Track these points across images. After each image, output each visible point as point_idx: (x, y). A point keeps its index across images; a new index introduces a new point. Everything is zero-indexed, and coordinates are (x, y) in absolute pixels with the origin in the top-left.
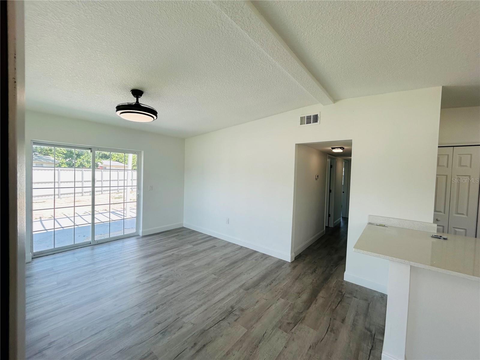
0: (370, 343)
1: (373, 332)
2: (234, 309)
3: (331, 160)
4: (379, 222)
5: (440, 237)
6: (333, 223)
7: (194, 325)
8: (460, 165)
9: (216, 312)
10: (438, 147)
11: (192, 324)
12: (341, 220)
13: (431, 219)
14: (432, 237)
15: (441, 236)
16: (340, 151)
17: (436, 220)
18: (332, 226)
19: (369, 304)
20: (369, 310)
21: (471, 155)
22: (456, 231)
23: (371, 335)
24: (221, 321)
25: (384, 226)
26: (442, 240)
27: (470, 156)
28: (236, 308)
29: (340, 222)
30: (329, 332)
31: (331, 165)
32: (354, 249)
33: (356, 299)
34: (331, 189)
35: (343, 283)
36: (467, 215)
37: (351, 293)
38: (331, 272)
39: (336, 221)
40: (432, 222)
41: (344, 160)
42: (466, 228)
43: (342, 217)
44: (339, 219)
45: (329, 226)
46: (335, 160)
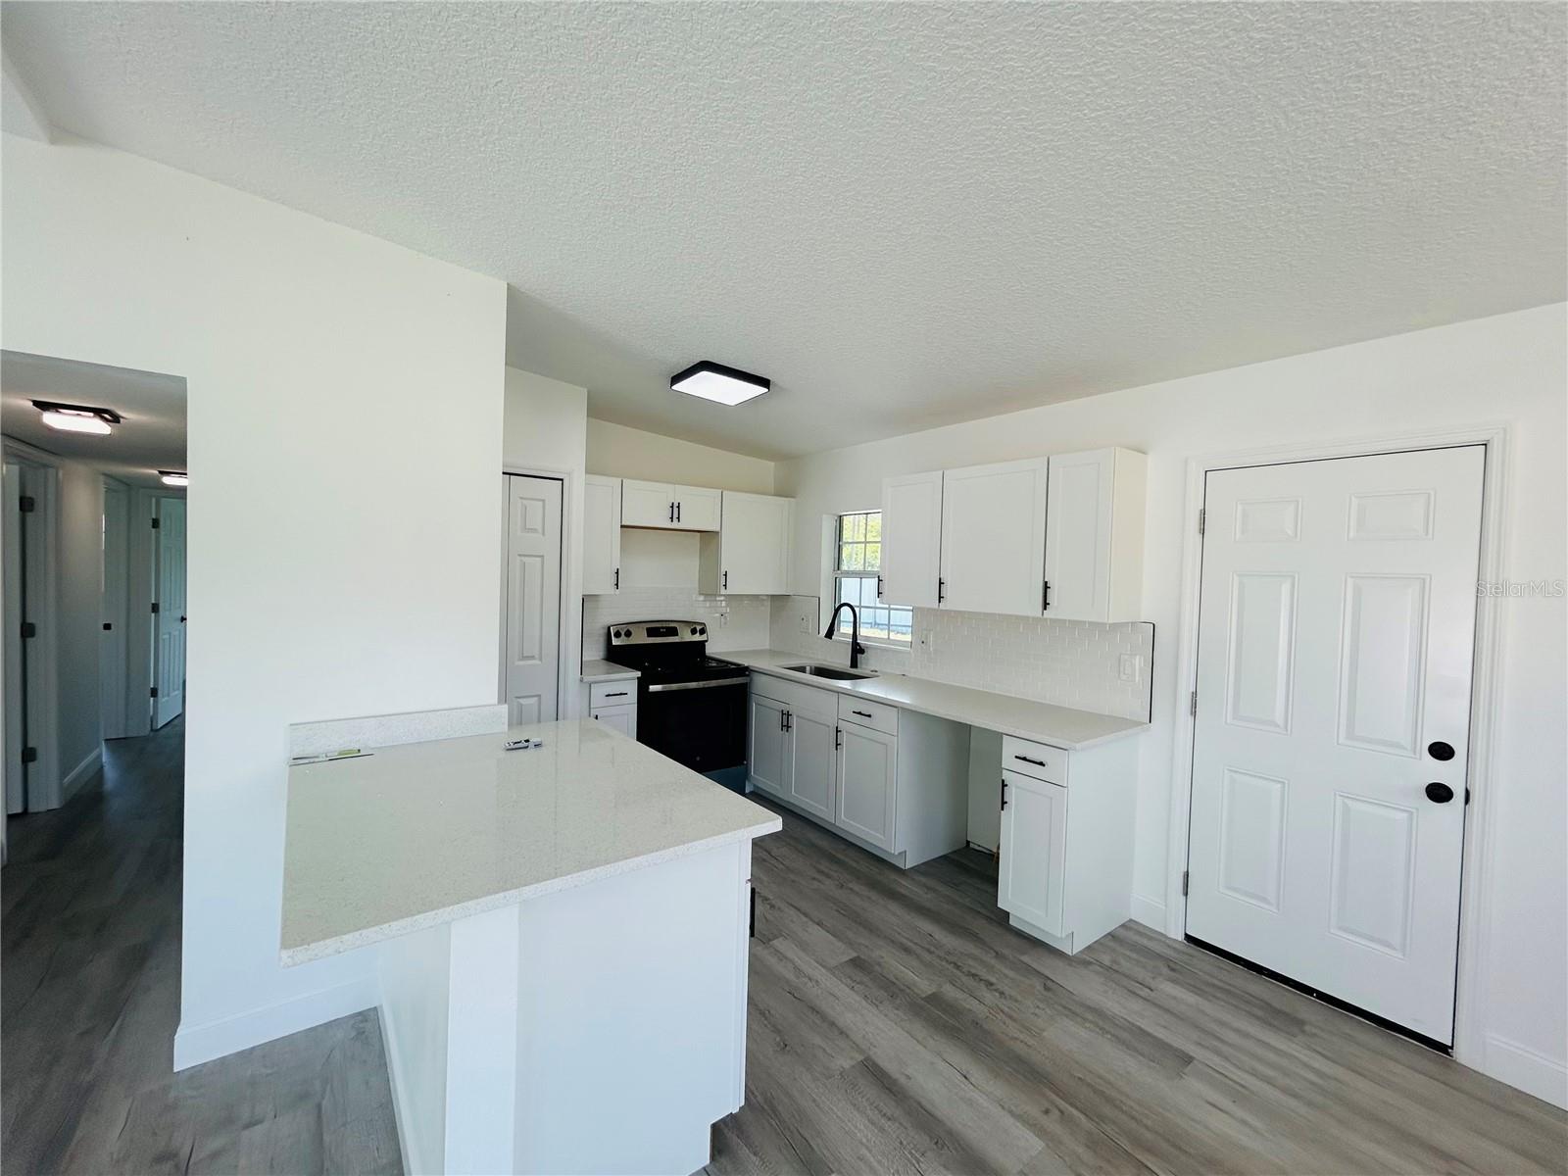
3: (21, 469)
4: (337, 743)
5: (526, 744)
6: (61, 784)
8: (526, 529)
12: (104, 759)
13: (489, 692)
14: (508, 750)
15: (527, 741)
16: (98, 427)
18: (48, 798)
19: (319, 1107)
20: (327, 1138)
21: (543, 501)
22: (522, 705)
25: (357, 754)
26: (531, 751)
27: (541, 503)
29: (102, 767)
31: (29, 494)
32: (285, 954)
33: (258, 1128)
34: (30, 620)
35: (172, 1094)
36: (541, 660)
37: (228, 1121)
38: (86, 1077)
39: (73, 774)
40: (496, 701)
41: (102, 478)
42: (539, 693)
43: (106, 740)
44: (93, 755)
45: (32, 809)
46: (51, 471)
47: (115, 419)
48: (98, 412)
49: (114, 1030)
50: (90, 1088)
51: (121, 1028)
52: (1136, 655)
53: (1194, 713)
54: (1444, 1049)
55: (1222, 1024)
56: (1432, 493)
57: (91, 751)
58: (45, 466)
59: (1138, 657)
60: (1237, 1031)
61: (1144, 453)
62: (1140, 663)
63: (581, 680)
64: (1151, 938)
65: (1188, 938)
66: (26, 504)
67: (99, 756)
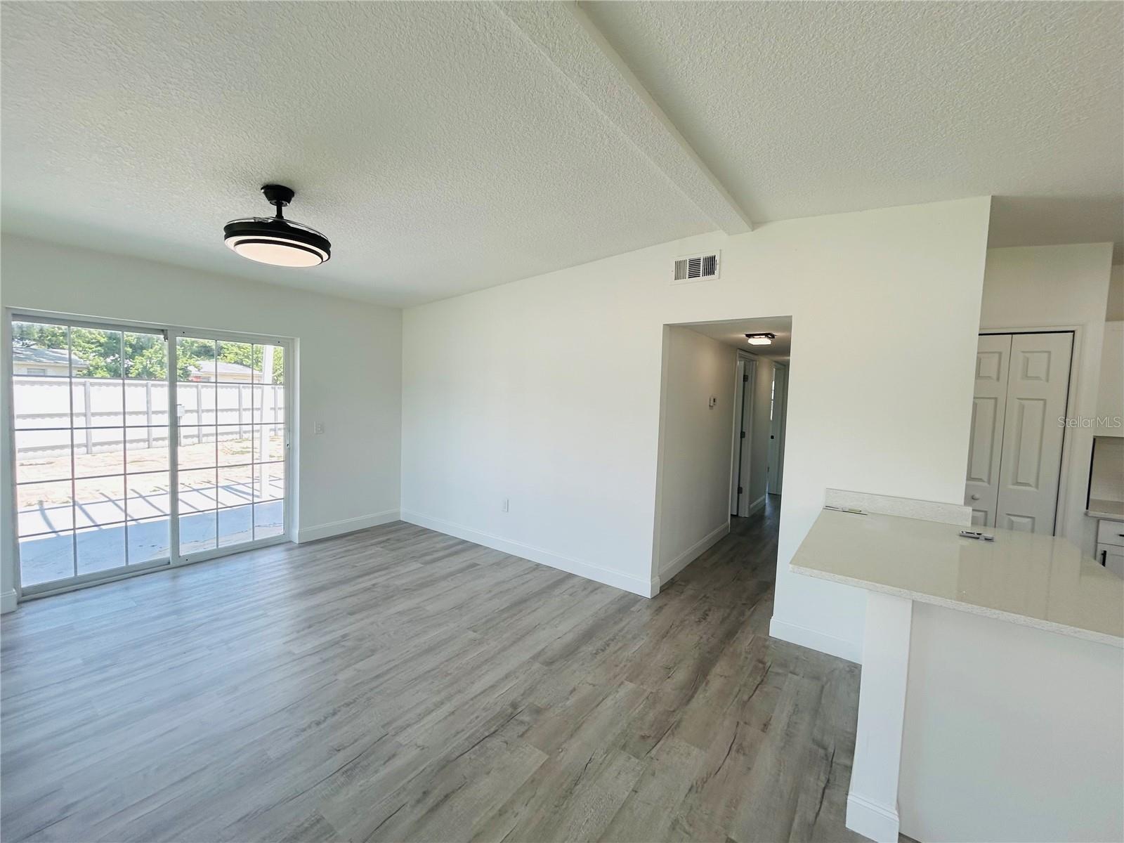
0: (822, 774)
1: (831, 750)
2: (519, 710)
3: (745, 363)
4: (849, 505)
5: (978, 536)
6: (749, 507)
7: (423, 749)
8: (1026, 376)
9: (477, 717)
10: (980, 335)
11: (419, 747)
12: (767, 501)
13: (958, 496)
14: (961, 536)
15: (980, 534)
16: (766, 341)
17: (970, 499)
18: (745, 513)
19: (823, 687)
20: (823, 701)
21: (1049, 352)
22: (1013, 522)
23: (826, 755)
24: (487, 737)
25: (859, 513)
26: (981, 543)
27: (1046, 355)
28: (523, 707)
29: (765, 505)
30: (733, 753)
31: (746, 374)
32: (791, 566)
33: (795, 676)
34: (744, 431)
35: (767, 643)
36: (1037, 487)
37: (784, 665)
38: (742, 619)
39: (755, 503)
40: (963, 503)
41: (774, 363)
42: (1033, 516)
43: (769, 494)
44: (762, 498)
45: (739, 515)
46: (754, 362)
47: (773, 336)
48: (766, 335)
49: (753, 609)
50: (743, 623)
51: (755, 609)
57: (761, 496)
58: (753, 361)
63: (1086, 514)
66: (745, 378)
67: (765, 500)
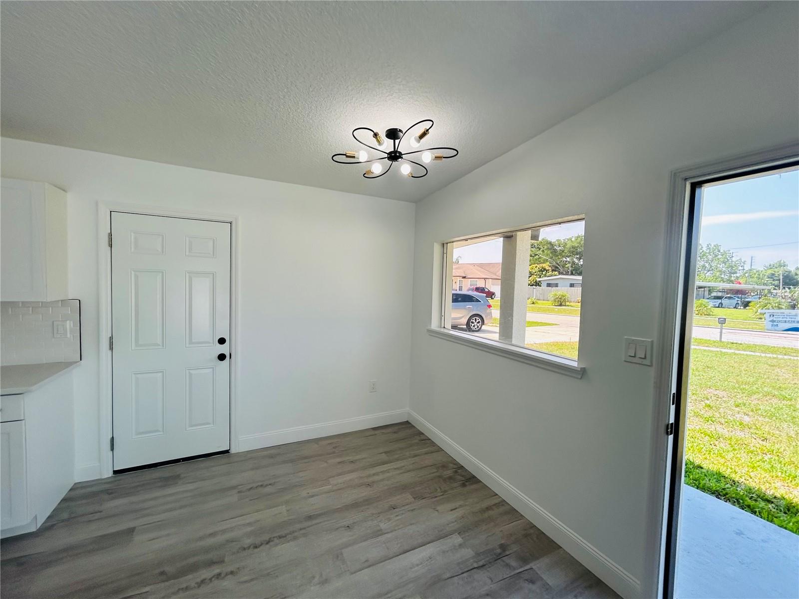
52: (66, 321)
53: (111, 348)
54: (227, 452)
55: (143, 501)
56: (215, 239)
59: (68, 322)
60: (152, 499)
61: (64, 190)
62: (70, 325)
64: (92, 486)
65: (115, 472)
